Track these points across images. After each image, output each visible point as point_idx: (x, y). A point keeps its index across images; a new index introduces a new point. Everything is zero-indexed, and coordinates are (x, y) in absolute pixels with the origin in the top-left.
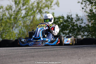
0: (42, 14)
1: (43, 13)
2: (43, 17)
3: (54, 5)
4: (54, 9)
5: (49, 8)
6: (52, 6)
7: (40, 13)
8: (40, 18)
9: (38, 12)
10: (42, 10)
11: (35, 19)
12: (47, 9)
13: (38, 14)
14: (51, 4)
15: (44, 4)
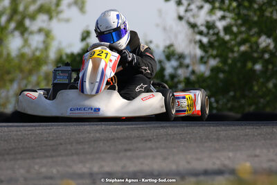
0: (26, 35)
1: (31, 33)
2: (29, 46)
3: (69, 5)
4: (67, 20)
5: (51, 18)
6: (59, 13)
7: (22, 34)
8: (20, 49)
9: (16, 28)
10: (27, 22)
11: (5, 53)
12: (43, 21)
13: (13, 36)
14: (58, 5)
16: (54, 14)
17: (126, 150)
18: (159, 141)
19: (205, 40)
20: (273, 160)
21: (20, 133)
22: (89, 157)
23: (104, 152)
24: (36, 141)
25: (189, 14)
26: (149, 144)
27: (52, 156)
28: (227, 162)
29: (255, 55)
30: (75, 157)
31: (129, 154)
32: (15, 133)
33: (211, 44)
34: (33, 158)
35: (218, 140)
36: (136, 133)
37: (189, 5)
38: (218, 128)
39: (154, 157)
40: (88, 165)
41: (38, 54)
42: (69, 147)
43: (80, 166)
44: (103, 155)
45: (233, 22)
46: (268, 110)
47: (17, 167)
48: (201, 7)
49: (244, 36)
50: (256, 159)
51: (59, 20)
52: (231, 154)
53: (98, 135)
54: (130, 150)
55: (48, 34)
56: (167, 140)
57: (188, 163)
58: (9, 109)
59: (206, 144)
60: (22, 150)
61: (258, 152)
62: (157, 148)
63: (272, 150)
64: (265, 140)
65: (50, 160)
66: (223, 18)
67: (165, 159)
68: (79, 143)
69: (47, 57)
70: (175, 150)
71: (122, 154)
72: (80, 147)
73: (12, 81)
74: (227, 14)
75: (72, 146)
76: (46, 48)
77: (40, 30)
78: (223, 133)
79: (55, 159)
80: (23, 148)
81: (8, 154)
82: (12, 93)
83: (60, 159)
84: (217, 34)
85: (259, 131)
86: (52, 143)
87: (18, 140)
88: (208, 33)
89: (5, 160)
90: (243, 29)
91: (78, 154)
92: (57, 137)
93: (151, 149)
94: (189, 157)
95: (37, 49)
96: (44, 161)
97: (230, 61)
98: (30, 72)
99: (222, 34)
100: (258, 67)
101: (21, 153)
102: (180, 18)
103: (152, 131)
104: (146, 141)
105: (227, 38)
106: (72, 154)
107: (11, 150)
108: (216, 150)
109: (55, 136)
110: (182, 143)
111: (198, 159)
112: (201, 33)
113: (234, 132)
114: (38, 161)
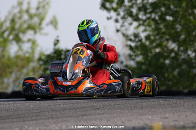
0: (20, 43)
1: (23, 42)
2: (22, 50)
3: (47, 25)
4: (46, 34)
5: (35, 33)
6: (41, 29)
7: (17, 42)
8: (16, 52)
9: (14, 39)
10: (21, 35)
11: (6, 54)
13: (12, 44)
14: (40, 24)
15: (25, 22)
16: (37, 30)
17: (83, 115)
18: (104, 109)
19: (133, 44)
20: (177, 121)
21: (15, 105)
22: (59, 120)
23: (69, 117)
24: (26, 110)
25: (123, 29)
26: (98, 111)
27: (36, 120)
28: (147, 122)
29: (166, 54)
30: (51, 120)
31: (85, 117)
32: (12, 105)
33: (136, 47)
34: (24, 121)
35: (142, 108)
36: (89, 104)
37: (123, 22)
38: (142, 101)
39: (101, 120)
40: (59, 125)
41: (27, 55)
42: (47, 114)
43: (54, 125)
44: (69, 119)
45: (151, 33)
46: (174, 89)
47: (13, 126)
48: (131, 24)
49: (158, 42)
50: (166, 120)
51: (41, 34)
52: (150, 117)
53: (65, 106)
54: (86, 115)
55: (34, 43)
56: (109, 109)
57: (123, 123)
58: (9, 90)
59: (134, 111)
60: (16, 116)
61: (167, 115)
62: (103, 114)
63: (176, 114)
64: (172, 108)
65: (35, 122)
66: (145, 30)
67: (108, 120)
68: (53, 111)
69: (33, 57)
70: (115, 115)
71: (80, 118)
72: (54, 113)
73: (11, 73)
74: (148, 28)
75: (48, 113)
76: (33, 52)
77: (29, 40)
78: (145, 104)
79: (38, 122)
80: (17, 115)
81: (8, 119)
82: (11, 80)
83: (41, 121)
84: (140, 41)
85: (168, 103)
86: (36, 111)
87: (14, 109)
88: (135, 40)
89: (6, 123)
90: (157, 37)
91: (52, 118)
92: (39, 107)
93: (99, 114)
94: (123, 119)
95: (27, 52)
96: (31, 123)
97: (149, 58)
98: (23, 67)
99: (144, 40)
100: (167, 62)
101: (16, 118)
102: (118, 31)
103: (100, 103)
104: (96, 109)
105: (147, 43)
106: (49, 118)
107: (9, 116)
108: (141, 115)
109: (38, 106)
110: (119, 110)
111: (129, 120)
112: (131, 40)
113: (152, 103)
114: (27, 122)
